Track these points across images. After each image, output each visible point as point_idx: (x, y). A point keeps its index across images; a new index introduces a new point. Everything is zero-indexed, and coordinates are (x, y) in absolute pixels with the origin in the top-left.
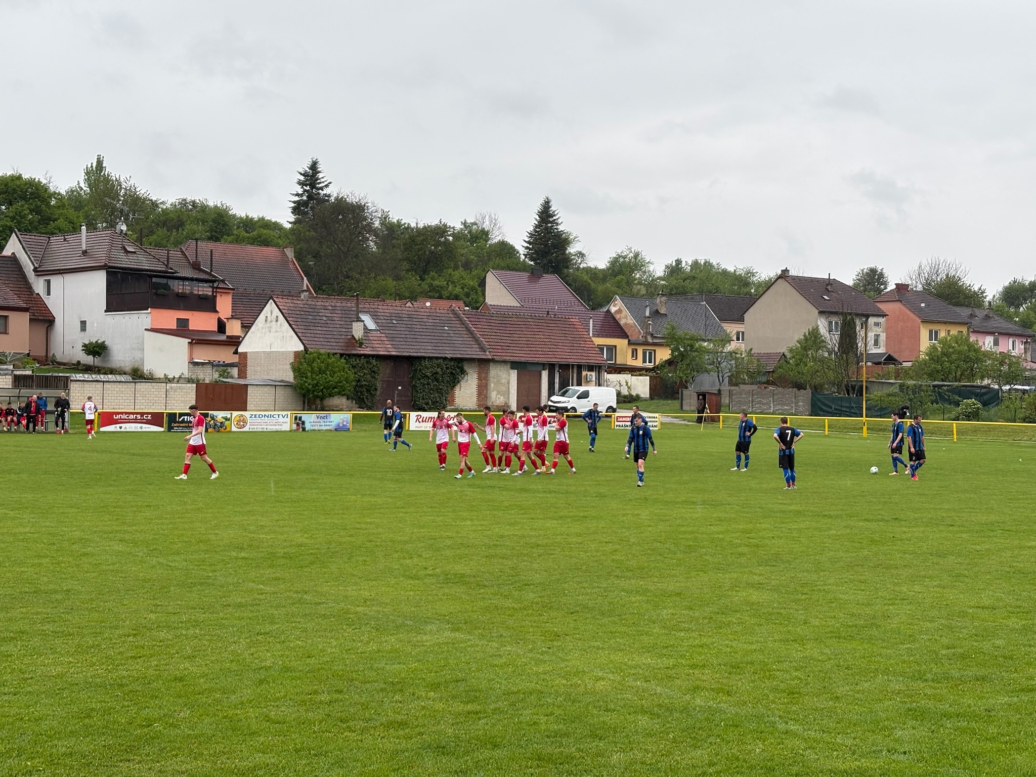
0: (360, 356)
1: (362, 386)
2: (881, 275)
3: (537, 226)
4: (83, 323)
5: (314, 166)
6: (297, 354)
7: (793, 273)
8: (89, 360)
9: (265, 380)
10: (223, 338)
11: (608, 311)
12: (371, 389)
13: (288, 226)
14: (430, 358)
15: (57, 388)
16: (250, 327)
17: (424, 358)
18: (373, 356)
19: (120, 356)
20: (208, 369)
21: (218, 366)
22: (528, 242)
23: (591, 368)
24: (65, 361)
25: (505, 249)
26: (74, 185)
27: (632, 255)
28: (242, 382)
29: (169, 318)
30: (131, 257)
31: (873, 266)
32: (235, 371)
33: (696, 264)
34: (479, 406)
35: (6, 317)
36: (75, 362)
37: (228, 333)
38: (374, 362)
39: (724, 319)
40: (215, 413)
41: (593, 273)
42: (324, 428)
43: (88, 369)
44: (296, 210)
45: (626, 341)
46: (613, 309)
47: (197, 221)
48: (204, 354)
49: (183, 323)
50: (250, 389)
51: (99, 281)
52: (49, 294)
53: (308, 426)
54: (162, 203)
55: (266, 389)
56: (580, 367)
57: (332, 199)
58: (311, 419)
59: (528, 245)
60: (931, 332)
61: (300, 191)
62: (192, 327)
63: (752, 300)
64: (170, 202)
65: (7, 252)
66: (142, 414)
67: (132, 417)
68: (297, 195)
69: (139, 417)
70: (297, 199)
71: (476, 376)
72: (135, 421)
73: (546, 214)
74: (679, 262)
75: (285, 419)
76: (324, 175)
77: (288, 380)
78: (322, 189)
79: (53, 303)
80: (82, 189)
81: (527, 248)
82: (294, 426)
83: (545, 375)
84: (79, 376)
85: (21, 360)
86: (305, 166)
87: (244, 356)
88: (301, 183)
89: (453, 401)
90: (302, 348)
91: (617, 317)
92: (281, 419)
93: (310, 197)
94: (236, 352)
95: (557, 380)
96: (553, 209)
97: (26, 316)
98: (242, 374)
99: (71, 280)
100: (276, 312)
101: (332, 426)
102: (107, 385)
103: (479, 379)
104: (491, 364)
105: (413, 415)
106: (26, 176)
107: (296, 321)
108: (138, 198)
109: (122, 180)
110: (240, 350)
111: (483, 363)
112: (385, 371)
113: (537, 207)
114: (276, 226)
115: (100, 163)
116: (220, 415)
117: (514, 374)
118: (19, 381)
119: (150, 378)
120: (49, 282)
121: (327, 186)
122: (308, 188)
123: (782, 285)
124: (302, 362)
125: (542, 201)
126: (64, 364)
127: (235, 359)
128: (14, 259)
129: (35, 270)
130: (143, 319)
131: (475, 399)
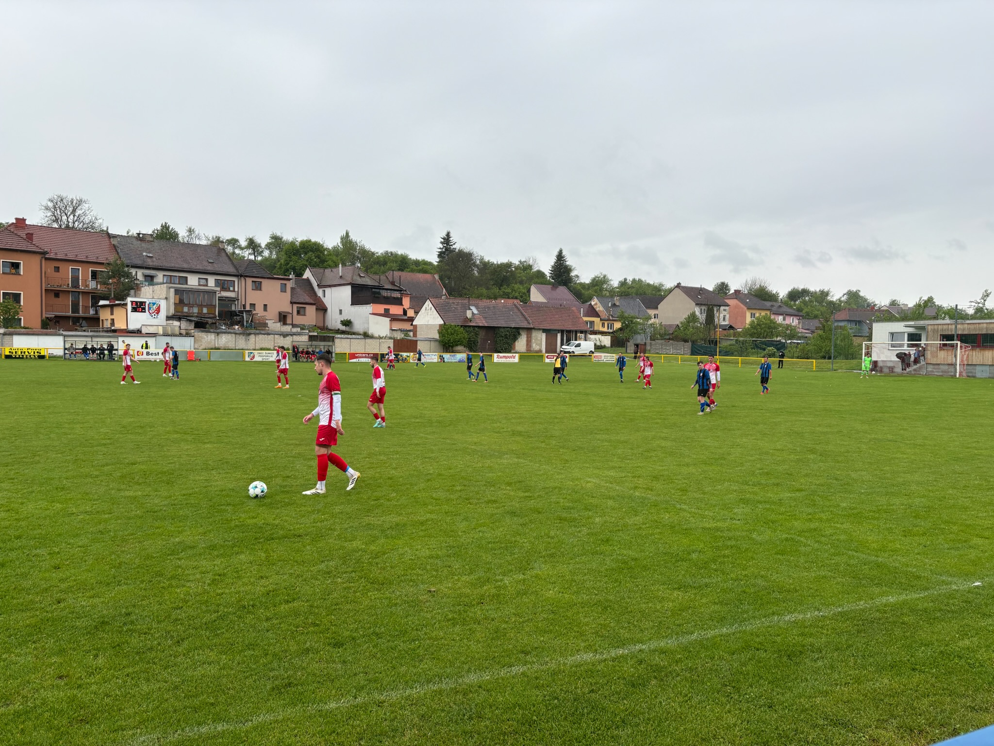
0: (471, 326)
1: (471, 341)
2: (727, 286)
3: (556, 263)
4: (341, 311)
5: (448, 234)
6: (440, 325)
7: (683, 284)
8: (343, 328)
9: (425, 338)
10: (406, 318)
11: (591, 304)
12: (475, 343)
13: (436, 264)
14: (504, 327)
15: (329, 341)
16: (418, 313)
17: (501, 327)
18: (476, 326)
19: (358, 327)
20: (399, 333)
21: (403, 331)
22: (551, 271)
23: (582, 332)
24: (332, 328)
25: (540, 274)
26: (335, 244)
27: (602, 276)
28: (414, 339)
29: (381, 308)
30: (362, 279)
31: (723, 281)
32: (411, 334)
33: (634, 280)
34: (527, 350)
35: (305, 308)
36: (337, 329)
37: (409, 315)
38: (476, 329)
39: (648, 308)
40: (402, 353)
41: (583, 285)
42: (453, 361)
43: (343, 332)
44: (440, 255)
45: (599, 319)
46: (593, 303)
47: (393, 261)
48: (397, 326)
49: (387, 310)
50: (418, 342)
51: (347, 291)
52: (324, 297)
53: (446, 360)
54: (377, 253)
55: (426, 342)
56: (576, 332)
57: (457, 250)
58: (447, 356)
59: (550, 272)
60: (752, 314)
61: (442, 247)
62: (391, 312)
63: (662, 298)
64: (380, 253)
65: (305, 277)
66: (369, 354)
67: (364, 355)
68: (440, 248)
69: (367, 355)
70: (440, 250)
71: (526, 336)
72: (365, 357)
73: (560, 257)
74: (625, 279)
75: (435, 357)
76: (454, 238)
77: (436, 337)
78: (452, 245)
79: (327, 301)
80: (339, 246)
81: (551, 273)
82: (439, 360)
83: (559, 336)
84: (339, 336)
85: (311, 328)
86: (444, 235)
87: (415, 326)
88: (441, 243)
89: (515, 348)
90: (443, 323)
91: (595, 307)
92: (433, 357)
93: (446, 250)
94: (412, 325)
95: (565, 338)
96: (564, 254)
97: (314, 307)
98: (415, 335)
99: (335, 290)
100: (431, 305)
101: (456, 360)
102: (352, 340)
103: (527, 337)
104: (533, 330)
105: (495, 355)
106: (313, 240)
107: (440, 310)
108: (365, 251)
109: (358, 242)
110: (414, 324)
111: (529, 330)
112: (482, 334)
113: (556, 253)
114: (430, 264)
115: (347, 234)
116: (405, 354)
117: (544, 336)
118: (311, 338)
119: (372, 337)
120: (324, 291)
121: (454, 244)
122: (445, 245)
123: (677, 290)
124: (443, 330)
125: (558, 250)
126: (332, 330)
127: (411, 328)
128: (308, 280)
129: (318, 285)
130: (368, 309)
131: (525, 347)
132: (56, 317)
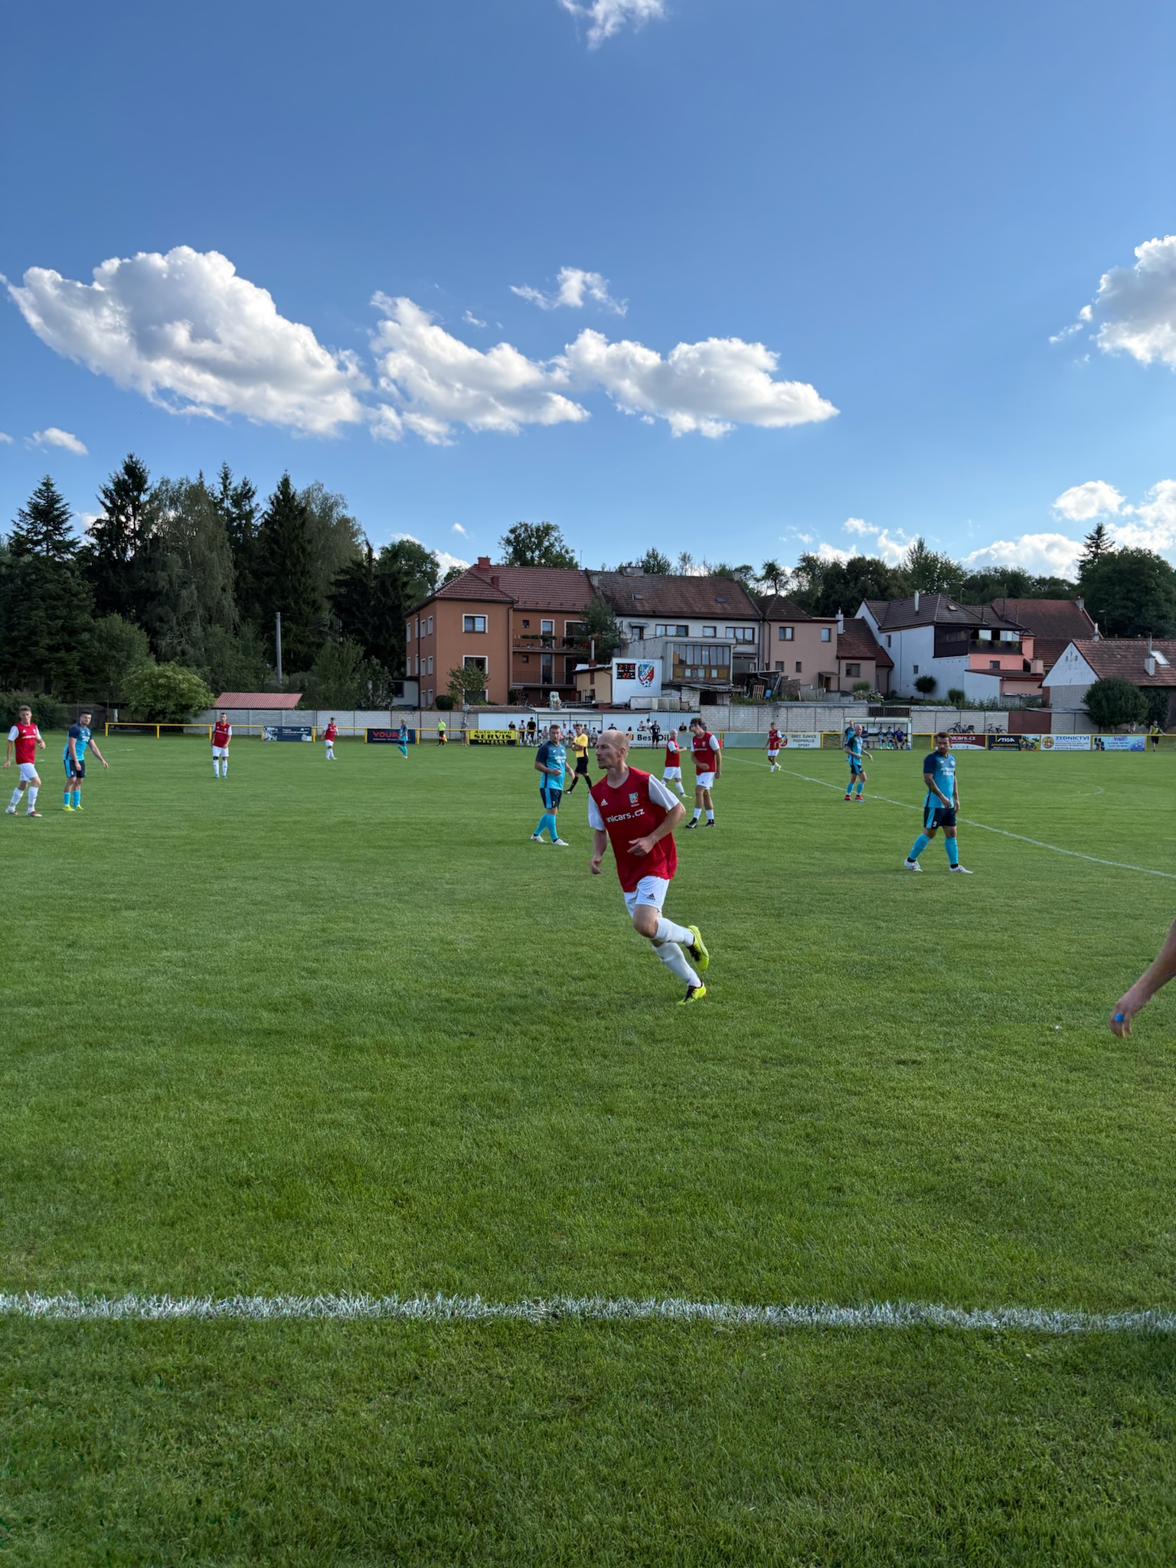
0: (1153, 687)
5: (1099, 530)
6: (1092, 685)
8: (920, 693)
9: (1065, 709)
10: (1028, 675)
15: (901, 716)
16: (1052, 666)
18: (1164, 687)
20: (1017, 700)
21: (1025, 697)
24: (901, 695)
28: (1046, 710)
29: (984, 661)
30: (954, 614)
32: (1040, 702)
35: (858, 665)
36: (908, 695)
37: (1032, 671)
38: (1165, 691)
40: (1026, 735)
42: (1121, 748)
43: (918, 702)
48: (1012, 689)
49: (996, 664)
51: (927, 634)
52: (890, 646)
53: (1106, 746)
55: (1066, 716)
57: (1117, 554)
58: (1108, 739)
62: (1002, 667)
64: (976, 571)
65: (858, 616)
66: (968, 736)
68: (1084, 556)
69: (964, 738)
72: (963, 741)
76: (1109, 536)
77: (1082, 708)
78: (1106, 548)
79: (893, 653)
80: (907, 565)
82: (1095, 747)
84: (916, 707)
86: (1091, 532)
87: (1047, 689)
88: (1089, 546)
90: (1098, 681)
93: (1096, 555)
94: (1040, 687)
97: (873, 663)
98: (1045, 704)
100: (1076, 652)
101: (1129, 746)
102: (937, 715)
107: (1092, 658)
110: (1045, 684)
116: (1031, 737)
119: (970, 709)
120: (890, 637)
121: (1110, 545)
122: (1093, 549)
124: (1095, 693)
126: (901, 699)
127: (1040, 692)
128: (863, 621)
130: (963, 662)
132: (526, 689)
